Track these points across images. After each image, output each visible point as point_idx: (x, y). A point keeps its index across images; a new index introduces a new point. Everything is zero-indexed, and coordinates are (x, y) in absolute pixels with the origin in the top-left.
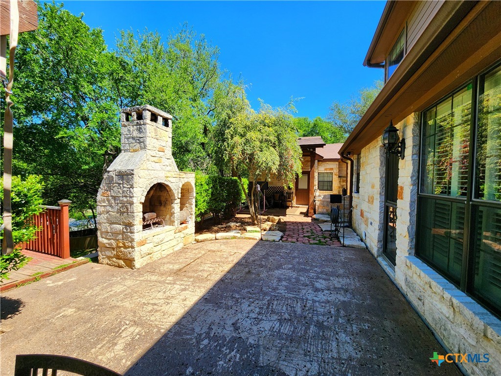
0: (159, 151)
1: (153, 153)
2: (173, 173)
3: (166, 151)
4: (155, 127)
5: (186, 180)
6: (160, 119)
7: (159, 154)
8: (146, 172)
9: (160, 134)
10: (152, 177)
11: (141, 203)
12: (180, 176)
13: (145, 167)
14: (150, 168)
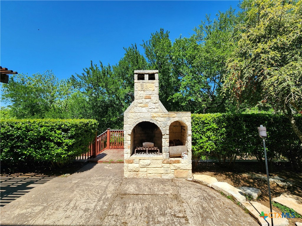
0: (145, 99)
1: (141, 101)
2: (160, 114)
3: (152, 98)
4: (142, 83)
5: (176, 119)
6: (146, 77)
7: (146, 101)
8: (134, 114)
9: (146, 86)
10: (139, 117)
11: (129, 135)
12: (169, 116)
13: (133, 111)
14: (137, 111)
